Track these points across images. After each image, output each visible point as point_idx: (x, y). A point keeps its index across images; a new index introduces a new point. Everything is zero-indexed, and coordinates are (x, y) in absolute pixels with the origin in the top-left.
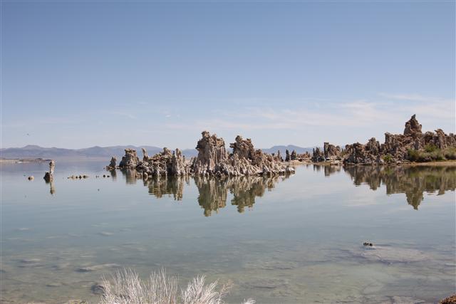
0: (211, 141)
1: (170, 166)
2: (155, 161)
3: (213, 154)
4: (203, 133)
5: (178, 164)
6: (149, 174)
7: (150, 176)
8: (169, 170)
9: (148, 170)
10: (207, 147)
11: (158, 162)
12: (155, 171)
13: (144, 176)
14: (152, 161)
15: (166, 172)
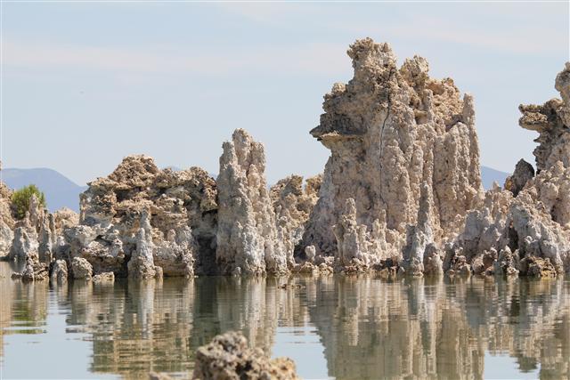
0: (403, 93)
1: (204, 226)
2: (122, 195)
3: (412, 164)
4: (359, 52)
5: (251, 214)
6: (99, 263)
7: (107, 278)
8: (204, 246)
9: (93, 246)
10: (380, 125)
11: (141, 203)
12: (133, 248)
13: (74, 278)
14: (112, 197)
15: (189, 257)
